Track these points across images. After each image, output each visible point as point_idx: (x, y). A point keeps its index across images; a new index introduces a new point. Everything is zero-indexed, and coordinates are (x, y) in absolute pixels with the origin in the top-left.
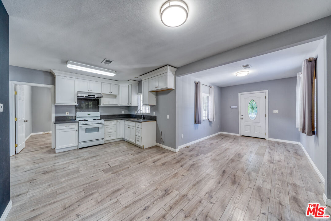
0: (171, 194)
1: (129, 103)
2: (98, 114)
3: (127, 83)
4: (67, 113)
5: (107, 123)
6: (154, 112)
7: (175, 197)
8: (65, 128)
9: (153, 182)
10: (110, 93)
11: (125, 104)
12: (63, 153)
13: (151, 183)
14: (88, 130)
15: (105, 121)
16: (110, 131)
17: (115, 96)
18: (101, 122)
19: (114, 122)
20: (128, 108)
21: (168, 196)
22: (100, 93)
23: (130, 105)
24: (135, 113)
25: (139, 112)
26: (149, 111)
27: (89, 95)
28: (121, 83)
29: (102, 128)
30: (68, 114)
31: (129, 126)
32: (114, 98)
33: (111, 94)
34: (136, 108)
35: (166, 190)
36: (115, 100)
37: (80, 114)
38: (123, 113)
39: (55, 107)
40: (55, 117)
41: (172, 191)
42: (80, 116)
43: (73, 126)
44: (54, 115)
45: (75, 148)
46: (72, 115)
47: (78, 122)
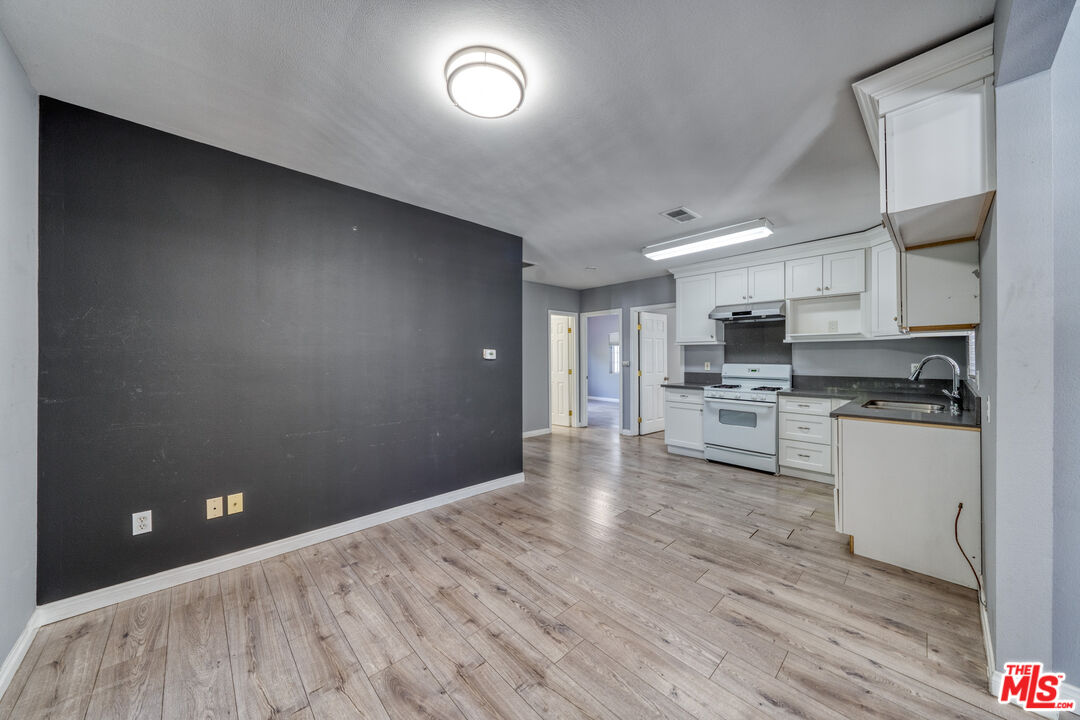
0: (546, 639)
2: (782, 371)
5: (792, 405)
7: (532, 647)
9: (599, 596)
10: (820, 294)
12: (673, 457)
13: (595, 592)
14: (726, 416)
15: (778, 394)
18: (763, 397)
19: (820, 405)
21: (540, 632)
22: (783, 299)
27: (734, 314)
29: (767, 416)
30: (709, 369)
32: (853, 308)
33: (826, 293)
35: (563, 628)
36: (859, 314)
37: (729, 370)
39: (686, 350)
40: (686, 374)
41: (560, 642)
42: (729, 374)
43: (694, 397)
44: (682, 370)
45: (699, 455)
46: (715, 370)
47: (703, 389)
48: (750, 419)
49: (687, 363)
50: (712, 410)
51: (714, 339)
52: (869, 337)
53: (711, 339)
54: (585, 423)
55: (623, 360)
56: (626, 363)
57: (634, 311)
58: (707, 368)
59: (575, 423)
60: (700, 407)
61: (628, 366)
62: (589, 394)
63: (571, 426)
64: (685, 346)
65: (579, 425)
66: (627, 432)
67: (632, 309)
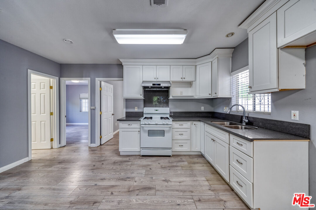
1: (213, 93)
3: (208, 59)
4: (136, 107)
5: (177, 125)
6: (297, 113)
8: (128, 126)
10: (181, 80)
11: (205, 94)
14: (151, 133)
15: (173, 121)
16: (180, 137)
17: (190, 84)
18: (167, 122)
19: (187, 125)
20: (212, 101)
22: (169, 80)
23: (215, 95)
24: (225, 110)
25: (234, 109)
26: (270, 106)
27: (153, 84)
28: (199, 62)
29: (169, 131)
30: (137, 110)
31: (213, 138)
32: (188, 87)
33: (184, 80)
34: (227, 101)
36: (190, 89)
37: (147, 110)
38: (202, 109)
39: (126, 101)
40: (126, 112)
42: (147, 112)
43: (135, 125)
44: (125, 110)
45: (137, 154)
46: (140, 110)
47: (140, 121)
48: (162, 133)
49: (127, 107)
50: (144, 131)
51: (142, 96)
52: (196, 97)
53: (140, 96)
54: (64, 143)
55: (91, 106)
56: (93, 107)
57: (97, 80)
58: (136, 110)
59: (56, 145)
60: (138, 130)
61: (94, 109)
62: (67, 122)
63: (52, 148)
64: (126, 99)
65: (60, 146)
66: (93, 145)
67: (96, 79)
